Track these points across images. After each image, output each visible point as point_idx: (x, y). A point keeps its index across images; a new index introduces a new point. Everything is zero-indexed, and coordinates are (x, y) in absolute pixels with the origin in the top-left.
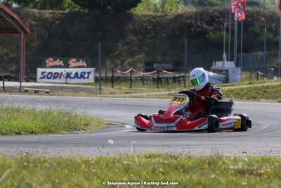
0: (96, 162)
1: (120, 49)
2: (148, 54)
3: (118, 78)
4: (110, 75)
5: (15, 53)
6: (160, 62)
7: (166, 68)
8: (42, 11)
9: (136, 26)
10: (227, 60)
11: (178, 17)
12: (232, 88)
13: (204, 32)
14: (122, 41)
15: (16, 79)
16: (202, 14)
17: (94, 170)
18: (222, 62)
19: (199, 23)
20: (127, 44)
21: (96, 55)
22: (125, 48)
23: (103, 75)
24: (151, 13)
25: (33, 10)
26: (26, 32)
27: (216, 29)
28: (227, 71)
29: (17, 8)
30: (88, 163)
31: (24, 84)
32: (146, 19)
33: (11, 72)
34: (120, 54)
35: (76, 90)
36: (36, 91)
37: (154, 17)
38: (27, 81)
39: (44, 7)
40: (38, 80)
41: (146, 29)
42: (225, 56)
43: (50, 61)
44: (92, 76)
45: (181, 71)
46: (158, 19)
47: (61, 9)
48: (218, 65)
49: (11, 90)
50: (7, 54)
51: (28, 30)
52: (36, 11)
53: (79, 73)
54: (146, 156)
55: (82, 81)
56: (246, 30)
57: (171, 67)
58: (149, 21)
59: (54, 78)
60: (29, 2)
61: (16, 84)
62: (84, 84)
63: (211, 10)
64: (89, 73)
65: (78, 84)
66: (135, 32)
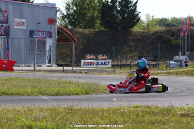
0: (107, 110)
1: (125, 49)
2: (140, 52)
3: (124, 65)
4: (120, 63)
5: (70, 52)
6: (146, 57)
7: (149, 59)
8: (84, 30)
9: (134, 37)
10: (182, 55)
11: (156, 32)
12: (183, 70)
13: (170, 40)
14: (126, 45)
15: (70, 66)
16: (168, 31)
17: (105, 115)
18: (178, 56)
19: (167, 36)
20: (129, 47)
21: (112, 53)
22: (128, 49)
23: (116, 63)
24: (141, 30)
25: (79, 29)
26: (75, 41)
27: (176, 39)
28: (181, 61)
29: (71, 29)
30: (103, 111)
31: (74, 68)
32: (138, 34)
33: (68, 62)
34: (125, 52)
35: (101, 71)
36: (80, 72)
37: (143, 33)
38: (76, 67)
39: (85, 28)
40: (82, 66)
41: (139, 39)
42: (180, 53)
43: (88, 56)
44: (110, 64)
45: (157, 61)
46: (145, 34)
47: (94, 29)
48: (177, 58)
49: (67, 71)
50: (66, 53)
51: (76, 40)
52: (81, 30)
53: (103, 62)
54: (134, 107)
55: (105, 66)
56: (191, 39)
57: (152, 59)
58: (140, 35)
59: (90, 65)
60: (77, 25)
61: (70, 68)
62: (106, 68)
63: (173, 29)
64: (108, 62)
65: (103, 68)
66: (133, 40)
